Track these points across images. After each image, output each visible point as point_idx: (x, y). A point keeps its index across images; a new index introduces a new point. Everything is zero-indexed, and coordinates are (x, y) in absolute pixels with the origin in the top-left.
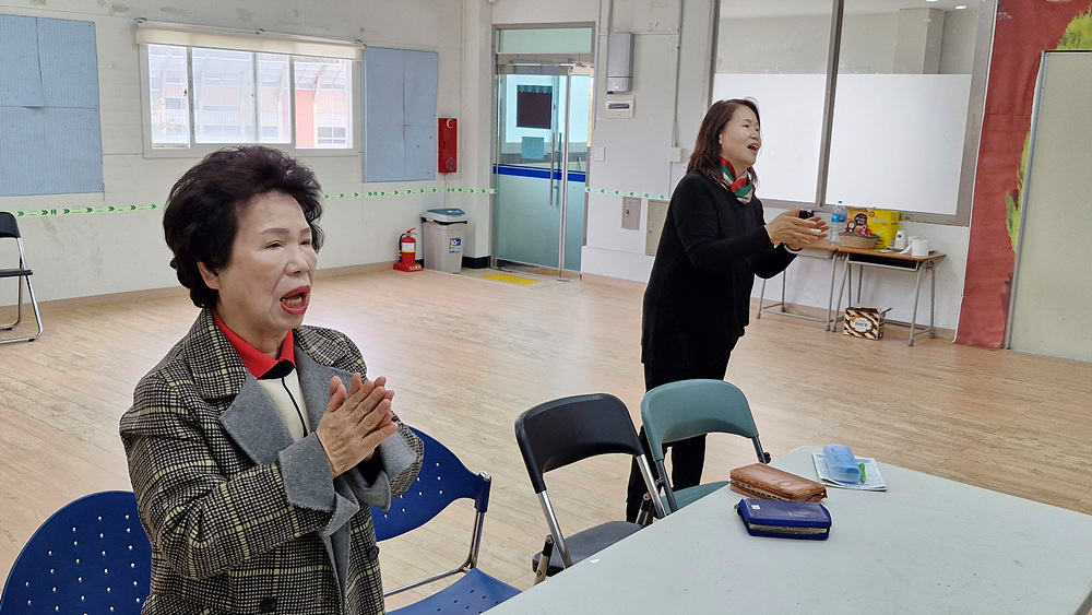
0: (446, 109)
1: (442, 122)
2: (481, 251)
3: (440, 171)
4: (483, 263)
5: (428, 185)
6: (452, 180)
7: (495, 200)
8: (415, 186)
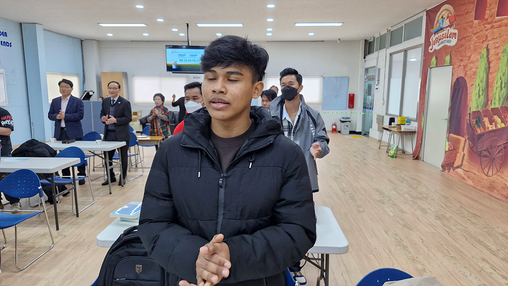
0: (351, 92)
1: (350, 95)
2: (359, 129)
3: (349, 107)
4: (360, 133)
5: (344, 112)
6: (353, 110)
7: (364, 116)
8: (339, 112)
